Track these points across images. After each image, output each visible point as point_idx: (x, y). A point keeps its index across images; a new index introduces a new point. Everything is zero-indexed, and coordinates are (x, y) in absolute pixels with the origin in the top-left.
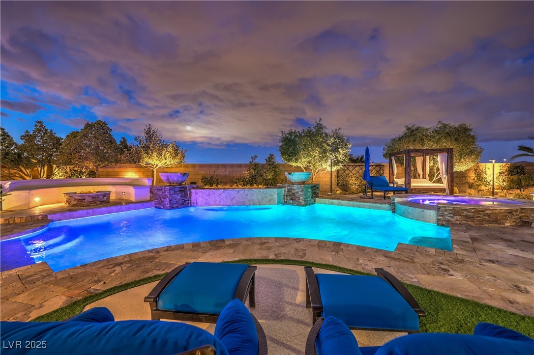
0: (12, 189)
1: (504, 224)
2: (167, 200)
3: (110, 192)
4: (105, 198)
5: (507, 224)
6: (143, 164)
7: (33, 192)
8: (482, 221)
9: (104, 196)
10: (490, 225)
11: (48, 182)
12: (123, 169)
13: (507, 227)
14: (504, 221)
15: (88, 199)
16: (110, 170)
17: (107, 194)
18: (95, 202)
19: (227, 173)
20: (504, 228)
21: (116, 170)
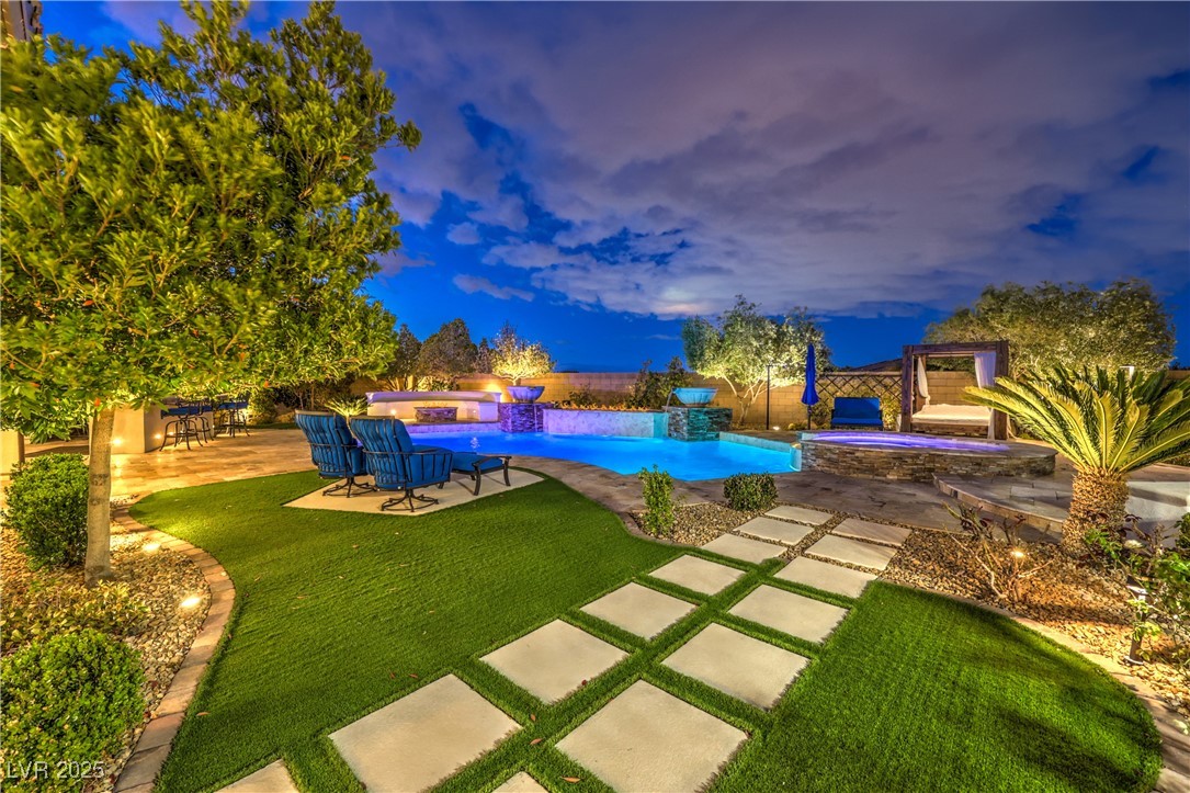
0: (375, 401)
1: (885, 476)
2: (510, 421)
3: (456, 409)
4: (450, 415)
5: (890, 477)
6: (497, 374)
7: (390, 404)
8: (849, 468)
9: (449, 412)
10: (860, 475)
11: (403, 395)
12: (485, 381)
13: (891, 482)
14: (886, 472)
15: (433, 415)
16: (471, 381)
17: (453, 411)
18: (439, 419)
19: (613, 389)
20: (883, 482)
21: (478, 381)
